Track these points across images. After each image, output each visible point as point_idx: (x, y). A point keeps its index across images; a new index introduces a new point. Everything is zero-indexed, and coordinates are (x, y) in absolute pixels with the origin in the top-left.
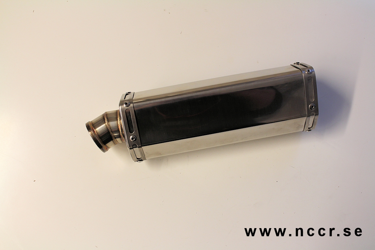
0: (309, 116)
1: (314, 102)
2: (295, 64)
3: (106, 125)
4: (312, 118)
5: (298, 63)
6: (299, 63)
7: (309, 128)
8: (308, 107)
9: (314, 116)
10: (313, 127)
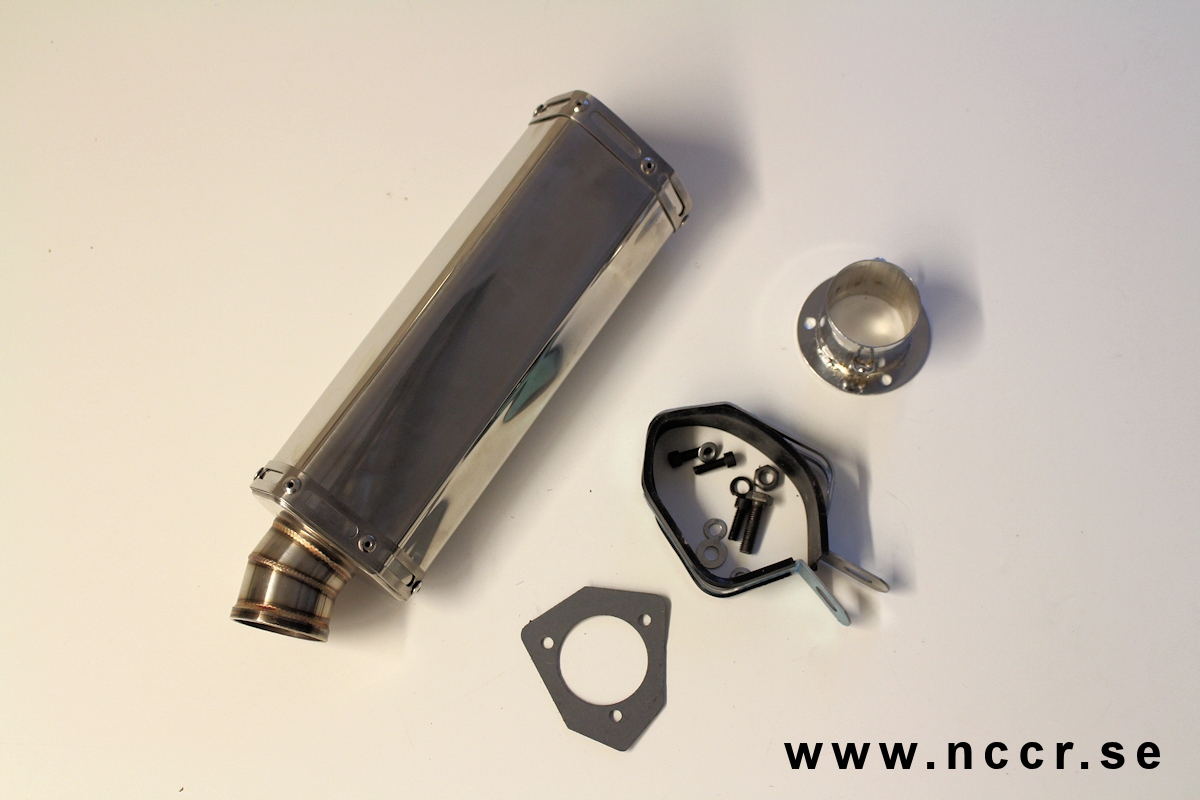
0: (660, 190)
1: (644, 155)
2: (535, 115)
3: (278, 572)
4: (669, 191)
5: (541, 109)
6: (542, 106)
7: (680, 215)
8: (641, 173)
9: (668, 180)
10: (685, 204)
